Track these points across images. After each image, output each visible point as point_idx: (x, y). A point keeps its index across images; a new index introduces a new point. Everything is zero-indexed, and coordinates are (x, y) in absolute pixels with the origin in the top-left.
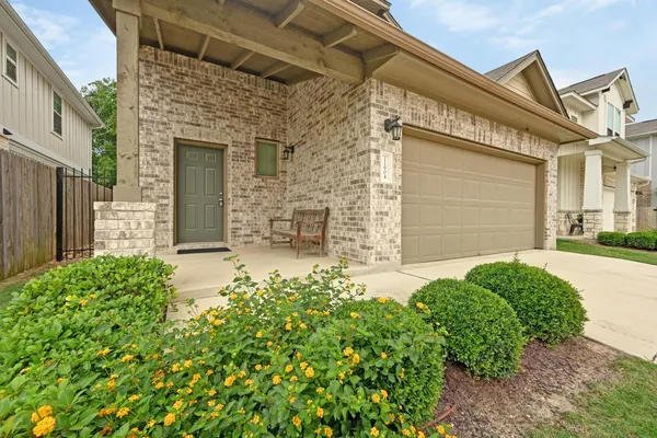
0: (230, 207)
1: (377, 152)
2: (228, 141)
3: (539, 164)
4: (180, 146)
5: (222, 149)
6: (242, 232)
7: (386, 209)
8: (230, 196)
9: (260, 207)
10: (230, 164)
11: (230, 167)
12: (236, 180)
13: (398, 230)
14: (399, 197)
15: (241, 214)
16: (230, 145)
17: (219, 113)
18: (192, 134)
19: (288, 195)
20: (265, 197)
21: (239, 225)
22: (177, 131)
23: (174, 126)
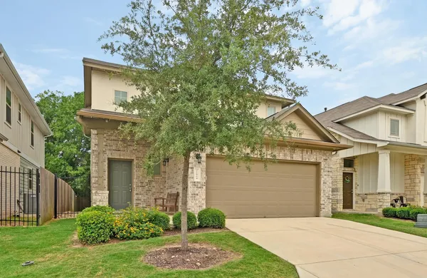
0: (135, 192)
1: (192, 168)
2: (133, 157)
3: (317, 165)
4: (110, 161)
5: (130, 162)
6: (141, 206)
7: (197, 193)
8: (135, 186)
9: (151, 193)
10: (135, 169)
11: (135, 171)
12: (138, 177)
13: (204, 202)
14: (204, 187)
15: (140, 196)
16: (135, 159)
17: (129, 143)
18: (116, 156)
19: (167, 185)
20: (154, 187)
21: (139, 202)
22: (109, 155)
23: (108, 152)
